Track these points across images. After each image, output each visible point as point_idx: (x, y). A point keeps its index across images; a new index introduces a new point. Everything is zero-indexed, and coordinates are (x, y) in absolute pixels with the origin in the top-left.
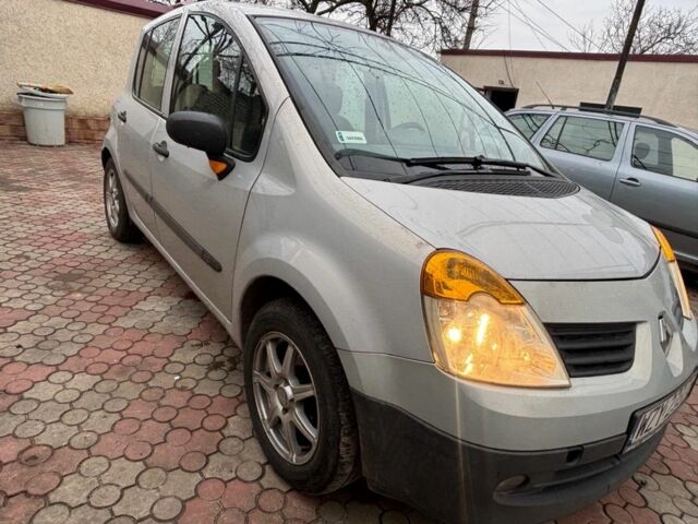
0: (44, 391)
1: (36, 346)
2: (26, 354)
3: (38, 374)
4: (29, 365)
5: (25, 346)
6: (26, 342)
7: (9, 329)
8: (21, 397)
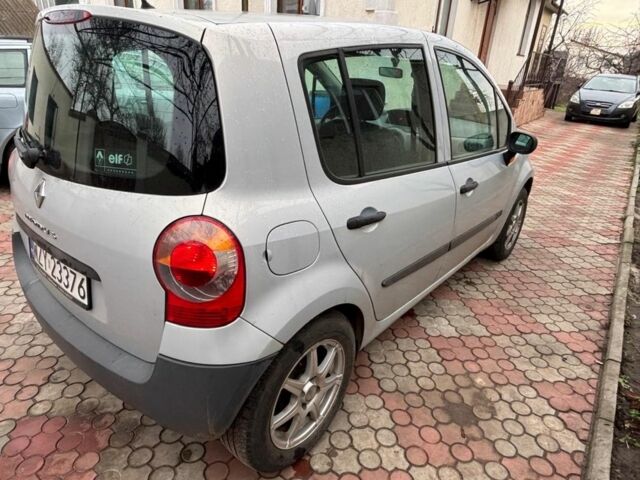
0: (567, 327)
1: (553, 353)
2: (562, 352)
3: (563, 337)
4: (565, 344)
5: (560, 359)
6: (557, 361)
7: (563, 379)
8: (580, 331)
